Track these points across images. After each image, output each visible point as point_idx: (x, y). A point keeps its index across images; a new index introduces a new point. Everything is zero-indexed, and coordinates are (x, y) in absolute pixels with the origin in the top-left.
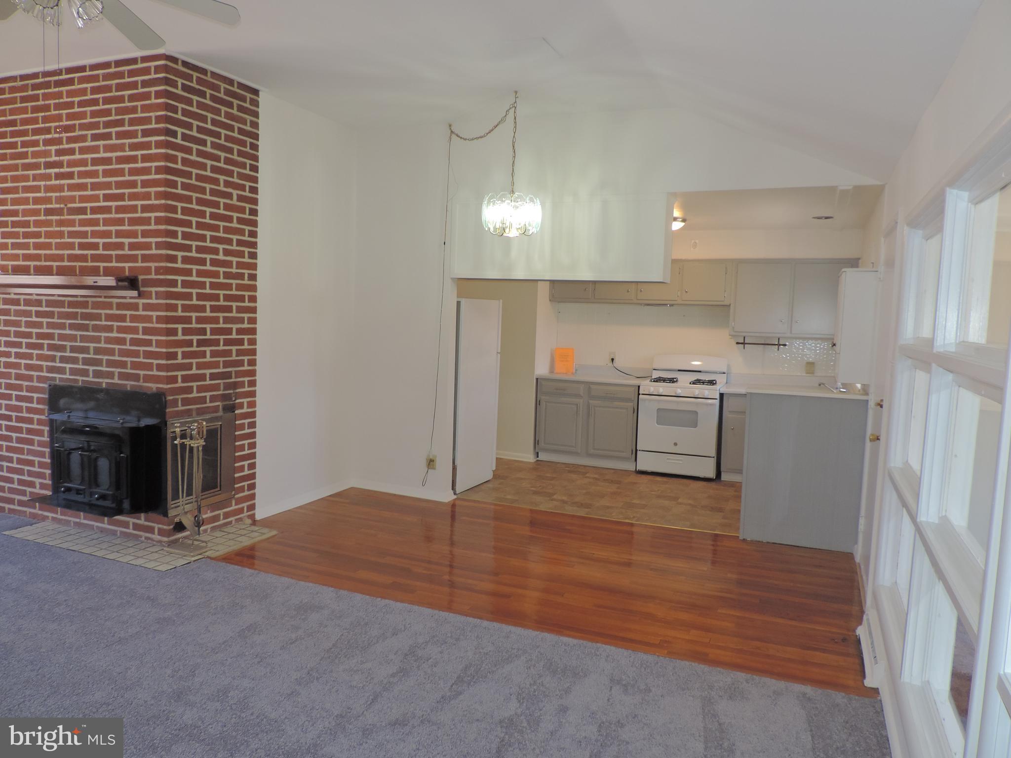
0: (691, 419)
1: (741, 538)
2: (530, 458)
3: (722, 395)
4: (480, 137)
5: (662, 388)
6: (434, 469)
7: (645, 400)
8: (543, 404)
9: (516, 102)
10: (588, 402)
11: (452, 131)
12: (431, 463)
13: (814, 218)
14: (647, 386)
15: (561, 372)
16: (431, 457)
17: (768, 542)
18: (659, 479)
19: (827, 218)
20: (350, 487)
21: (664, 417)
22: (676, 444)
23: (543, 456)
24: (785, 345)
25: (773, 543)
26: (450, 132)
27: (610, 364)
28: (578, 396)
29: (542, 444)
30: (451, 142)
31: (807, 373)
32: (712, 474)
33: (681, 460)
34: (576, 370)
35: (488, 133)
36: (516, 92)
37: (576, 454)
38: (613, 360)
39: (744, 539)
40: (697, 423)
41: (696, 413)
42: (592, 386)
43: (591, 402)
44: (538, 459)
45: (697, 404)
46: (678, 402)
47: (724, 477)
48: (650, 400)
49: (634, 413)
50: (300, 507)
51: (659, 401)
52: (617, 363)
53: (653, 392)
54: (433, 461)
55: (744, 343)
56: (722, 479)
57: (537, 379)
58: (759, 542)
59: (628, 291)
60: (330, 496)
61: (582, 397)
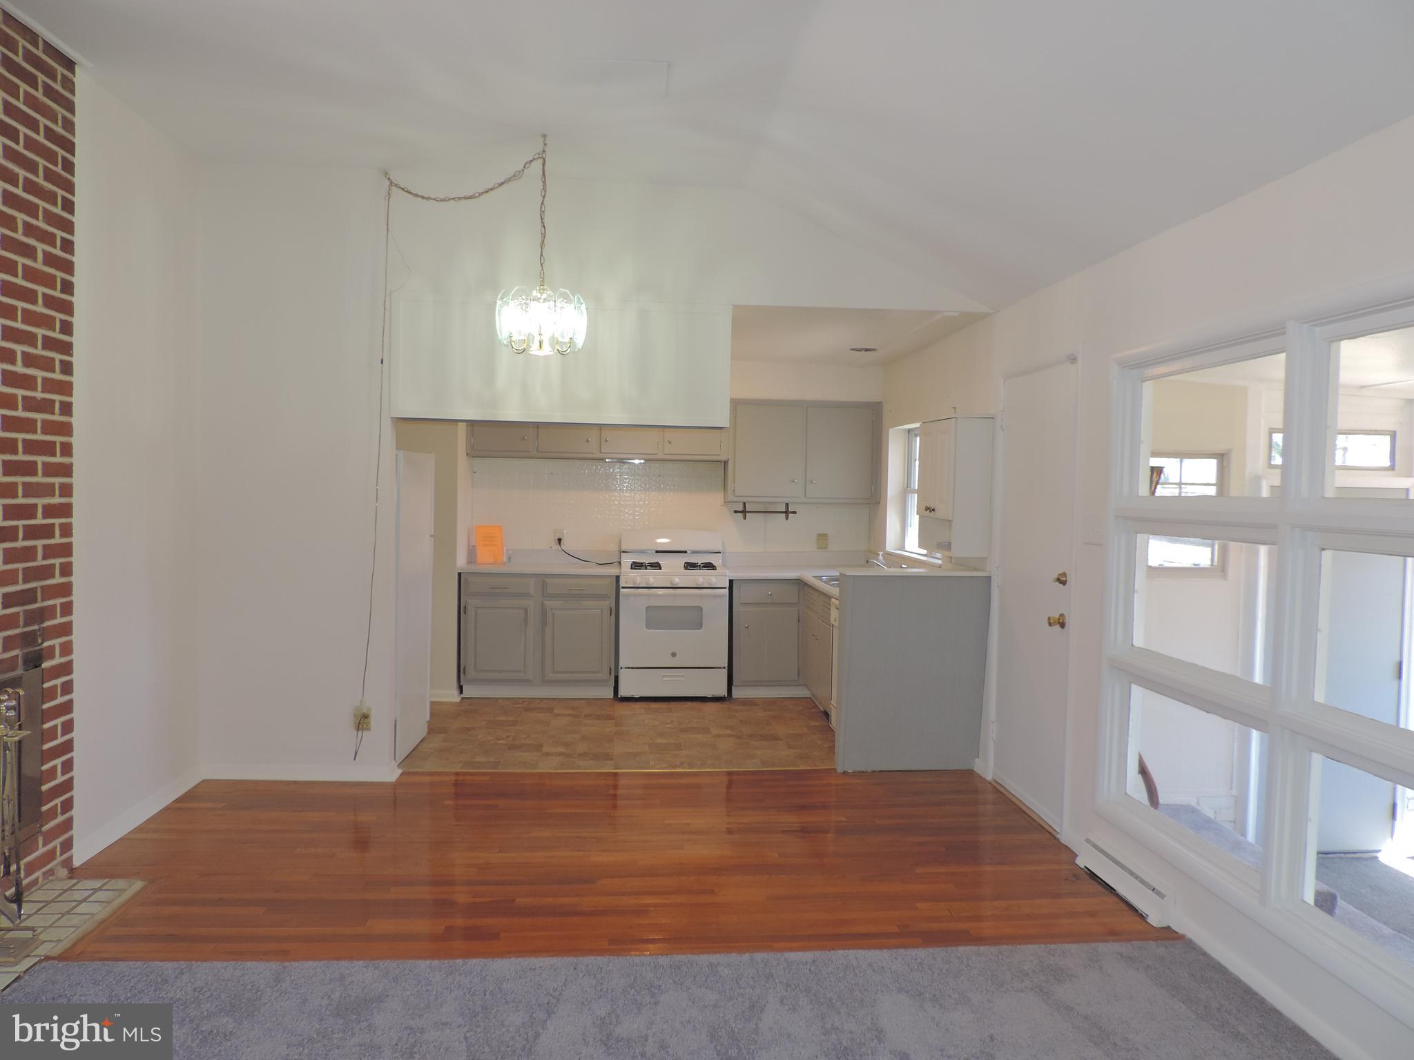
0: (693, 619)
1: (840, 770)
2: (454, 697)
3: (731, 582)
4: (464, 198)
5: (651, 576)
6: (369, 729)
7: (628, 596)
8: (471, 612)
9: (544, 151)
10: (543, 604)
11: (392, 182)
12: (362, 721)
13: (851, 349)
14: (630, 577)
15: (486, 560)
16: (364, 711)
17: (874, 771)
18: (654, 705)
19: (867, 350)
20: (201, 780)
21: (657, 618)
22: (674, 655)
23: (469, 691)
24: (794, 513)
25: (880, 771)
26: (388, 183)
27: (556, 547)
28: (526, 595)
29: (471, 673)
30: (390, 199)
31: (818, 549)
32: (723, 692)
33: (683, 676)
34: (509, 558)
35: (482, 193)
36: (544, 136)
37: (526, 682)
38: (560, 540)
39: (844, 772)
40: (702, 624)
41: (700, 609)
42: (547, 580)
43: (545, 602)
44: (462, 696)
45: (701, 596)
46: (675, 596)
47: (736, 693)
48: (635, 595)
49: (611, 615)
50: (139, 830)
51: (649, 596)
52: (566, 545)
53: (640, 584)
54: (368, 716)
55: (744, 512)
56: (734, 697)
57: (460, 574)
58: (863, 772)
59: (588, 441)
60: (178, 801)
61: (532, 596)
